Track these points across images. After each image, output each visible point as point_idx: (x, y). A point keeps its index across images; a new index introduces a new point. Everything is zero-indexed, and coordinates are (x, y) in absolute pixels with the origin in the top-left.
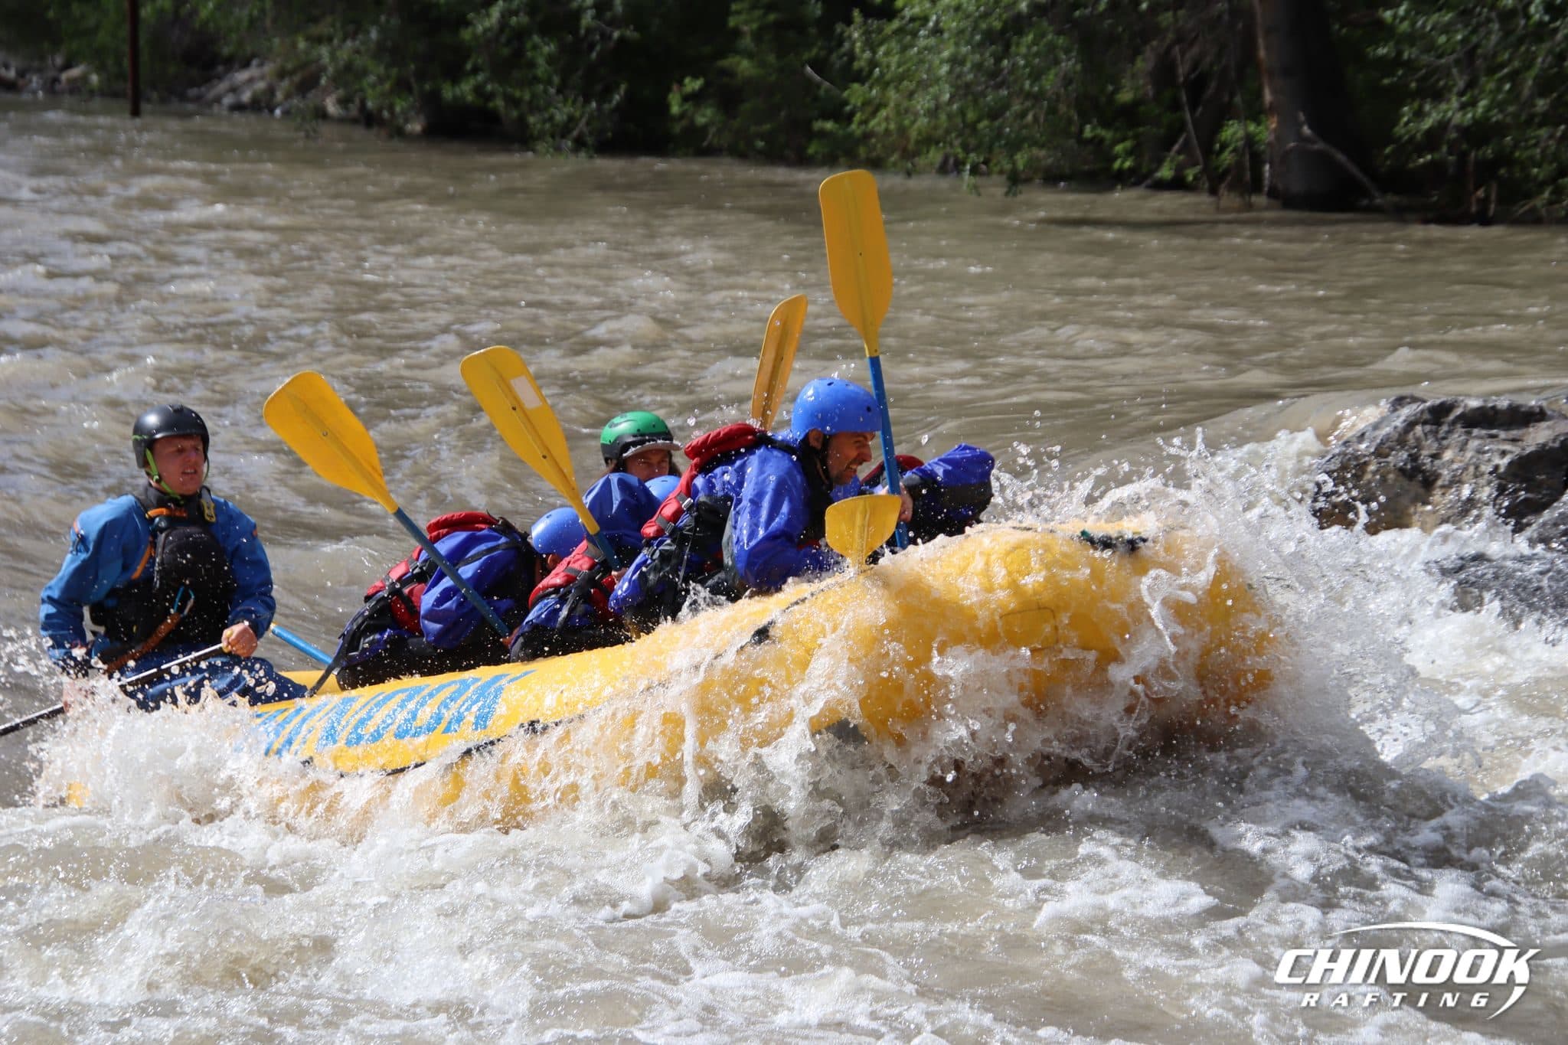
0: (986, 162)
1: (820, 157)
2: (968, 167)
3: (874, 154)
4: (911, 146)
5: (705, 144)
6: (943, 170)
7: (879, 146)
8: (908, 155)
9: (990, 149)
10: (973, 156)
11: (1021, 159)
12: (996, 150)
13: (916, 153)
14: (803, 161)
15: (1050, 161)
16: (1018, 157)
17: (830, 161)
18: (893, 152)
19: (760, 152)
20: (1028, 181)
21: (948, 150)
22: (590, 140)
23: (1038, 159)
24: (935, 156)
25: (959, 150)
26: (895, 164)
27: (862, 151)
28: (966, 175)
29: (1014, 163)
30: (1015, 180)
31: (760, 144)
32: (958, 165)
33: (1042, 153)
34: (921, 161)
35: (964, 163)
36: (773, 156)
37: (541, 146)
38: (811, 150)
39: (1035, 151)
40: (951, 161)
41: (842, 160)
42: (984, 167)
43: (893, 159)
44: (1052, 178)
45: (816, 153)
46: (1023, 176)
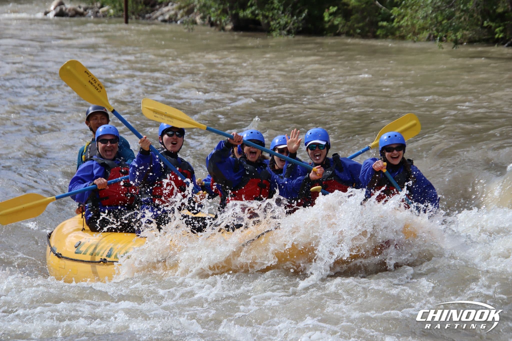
0: (446, 36)
1: (381, 35)
2: (438, 38)
3: (402, 34)
4: (416, 31)
5: (338, 31)
6: (429, 39)
7: (404, 31)
8: (415, 34)
9: (447, 32)
10: (440, 34)
11: (459, 35)
12: (450, 31)
13: (418, 33)
14: (376, 37)
15: (470, 35)
16: (458, 34)
17: (385, 37)
18: (410, 33)
19: (359, 34)
20: (462, 43)
21: (431, 32)
22: (293, 31)
23: (465, 35)
24: (426, 34)
25: (435, 32)
26: (410, 37)
27: (397, 33)
28: (438, 41)
29: (456, 36)
30: (456, 43)
31: (358, 31)
32: (435, 37)
33: (467, 32)
34: (420, 36)
35: (437, 37)
36: (364, 36)
37: (274, 34)
38: (378, 32)
39: (465, 32)
40: (432, 36)
41: (390, 37)
42: (445, 38)
43: (409, 36)
44: (471, 42)
45: (380, 34)
46: (460, 41)
